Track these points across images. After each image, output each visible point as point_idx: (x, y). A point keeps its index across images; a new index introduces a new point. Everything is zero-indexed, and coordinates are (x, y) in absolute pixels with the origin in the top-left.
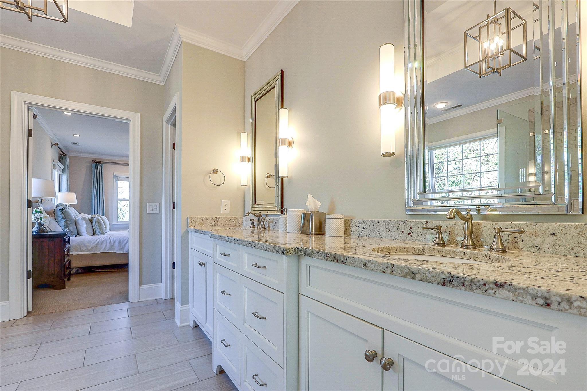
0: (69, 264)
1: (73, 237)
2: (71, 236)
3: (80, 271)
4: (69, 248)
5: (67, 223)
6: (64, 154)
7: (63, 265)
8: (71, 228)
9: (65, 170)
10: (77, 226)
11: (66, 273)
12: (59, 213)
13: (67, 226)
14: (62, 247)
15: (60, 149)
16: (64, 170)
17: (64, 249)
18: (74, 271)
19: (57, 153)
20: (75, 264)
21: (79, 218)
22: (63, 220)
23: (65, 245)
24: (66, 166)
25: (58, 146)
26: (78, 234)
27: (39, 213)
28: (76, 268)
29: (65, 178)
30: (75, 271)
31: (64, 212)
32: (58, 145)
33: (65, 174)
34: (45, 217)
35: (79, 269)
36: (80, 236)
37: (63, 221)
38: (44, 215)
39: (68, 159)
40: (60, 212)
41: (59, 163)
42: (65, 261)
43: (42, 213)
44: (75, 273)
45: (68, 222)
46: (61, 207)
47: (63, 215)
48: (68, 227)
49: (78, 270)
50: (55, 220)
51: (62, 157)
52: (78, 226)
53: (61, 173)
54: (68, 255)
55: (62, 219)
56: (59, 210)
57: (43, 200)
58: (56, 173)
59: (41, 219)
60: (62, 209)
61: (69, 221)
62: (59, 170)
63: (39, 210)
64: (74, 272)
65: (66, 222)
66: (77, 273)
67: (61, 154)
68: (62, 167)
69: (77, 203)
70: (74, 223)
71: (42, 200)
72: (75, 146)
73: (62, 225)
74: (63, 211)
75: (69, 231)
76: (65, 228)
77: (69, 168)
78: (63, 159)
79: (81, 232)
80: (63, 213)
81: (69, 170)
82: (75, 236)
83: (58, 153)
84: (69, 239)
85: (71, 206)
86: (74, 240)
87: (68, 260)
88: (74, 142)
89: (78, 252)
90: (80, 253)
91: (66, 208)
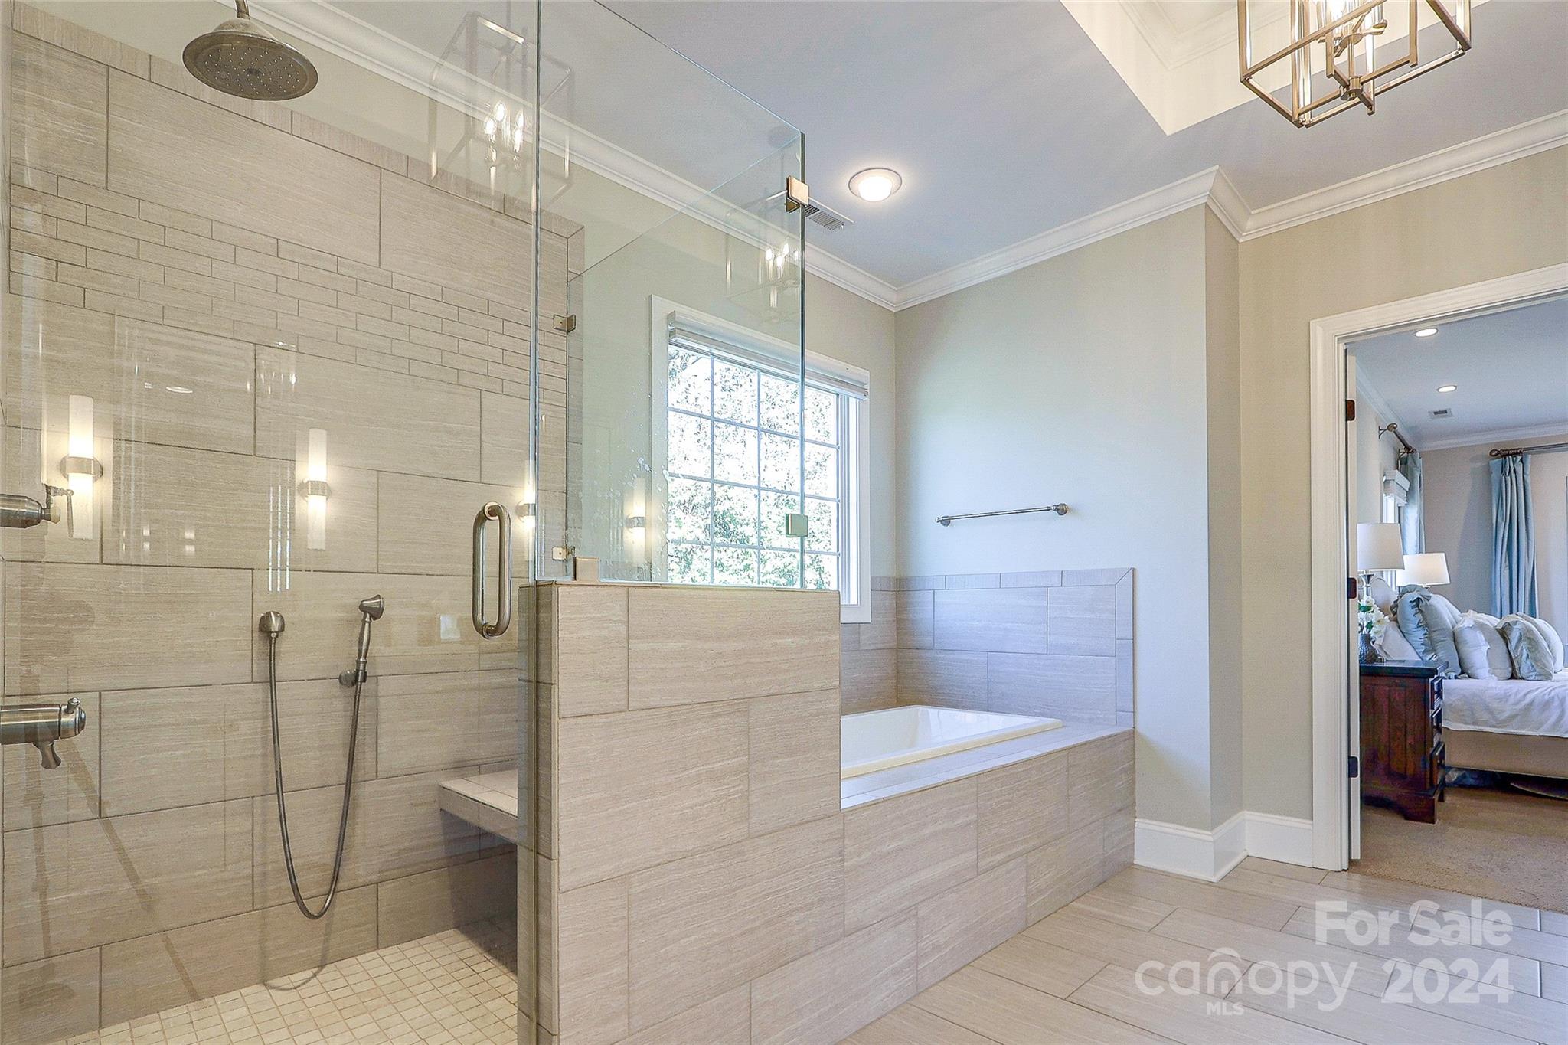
0: (1442, 756)
1: (1449, 678)
2: (1444, 675)
3: (1471, 781)
4: (1441, 711)
5: (1430, 638)
6: (1408, 449)
7: (1428, 755)
8: (1442, 655)
9: (1414, 493)
10: (1460, 647)
11: (1435, 780)
12: (1410, 612)
13: (1431, 646)
14: (1426, 704)
15: (1399, 438)
16: (1410, 494)
17: (1431, 712)
18: (1453, 776)
19: (1393, 451)
20: (1458, 758)
21: (1466, 624)
22: (1420, 629)
23: (1433, 700)
24: (1415, 480)
25: (1395, 432)
26: (1462, 673)
27: (1364, 611)
28: (1459, 769)
29: (1413, 515)
30: (1456, 777)
31: (1423, 610)
32: (1395, 428)
33: (1415, 504)
34: (1379, 621)
35: (1468, 775)
36: (1470, 677)
37: (1420, 633)
38: (1376, 615)
39: (1419, 461)
40: (1413, 607)
41: (1399, 477)
42: (1432, 747)
43: (1372, 612)
44: (1455, 783)
45: (1434, 635)
46: (1416, 595)
47: (1420, 616)
48: (1434, 650)
49: (1464, 776)
50: (1399, 628)
51: (1405, 459)
52: (1464, 649)
53: (1403, 503)
54: (1439, 730)
55: (1418, 626)
56: (1411, 602)
57: (1372, 578)
58: (1390, 504)
59: (1370, 626)
60: (1418, 598)
61: (1437, 633)
62: (1399, 495)
63: (1364, 605)
64: (1453, 780)
65: (1428, 636)
66: (1460, 786)
67: (1400, 452)
68: (1406, 484)
69: (1449, 582)
70: (1452, 639)
71: (1369, 576)
72: (1441, 421)
73: (1418, 643)
74: (1421, 604)
75: (1437, 661)
76: (1426, 652)
77: (1422, 486)
78: (1406, 463)
79: (1472, 667)
80: (1420, 611)
81: (1422, 492)
82: (1456, 677)
83: (1394, 448)
84: (1440, 685)
85: (1435, 589)
86: (1453, 686)
87: (1439, 743)
88: (1437, 410)
89: (1466, 723)
90: (1472, 728)
91: (1428, 598)
